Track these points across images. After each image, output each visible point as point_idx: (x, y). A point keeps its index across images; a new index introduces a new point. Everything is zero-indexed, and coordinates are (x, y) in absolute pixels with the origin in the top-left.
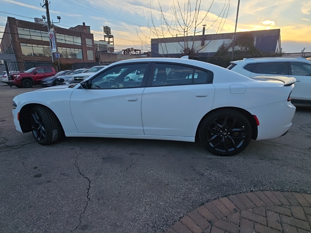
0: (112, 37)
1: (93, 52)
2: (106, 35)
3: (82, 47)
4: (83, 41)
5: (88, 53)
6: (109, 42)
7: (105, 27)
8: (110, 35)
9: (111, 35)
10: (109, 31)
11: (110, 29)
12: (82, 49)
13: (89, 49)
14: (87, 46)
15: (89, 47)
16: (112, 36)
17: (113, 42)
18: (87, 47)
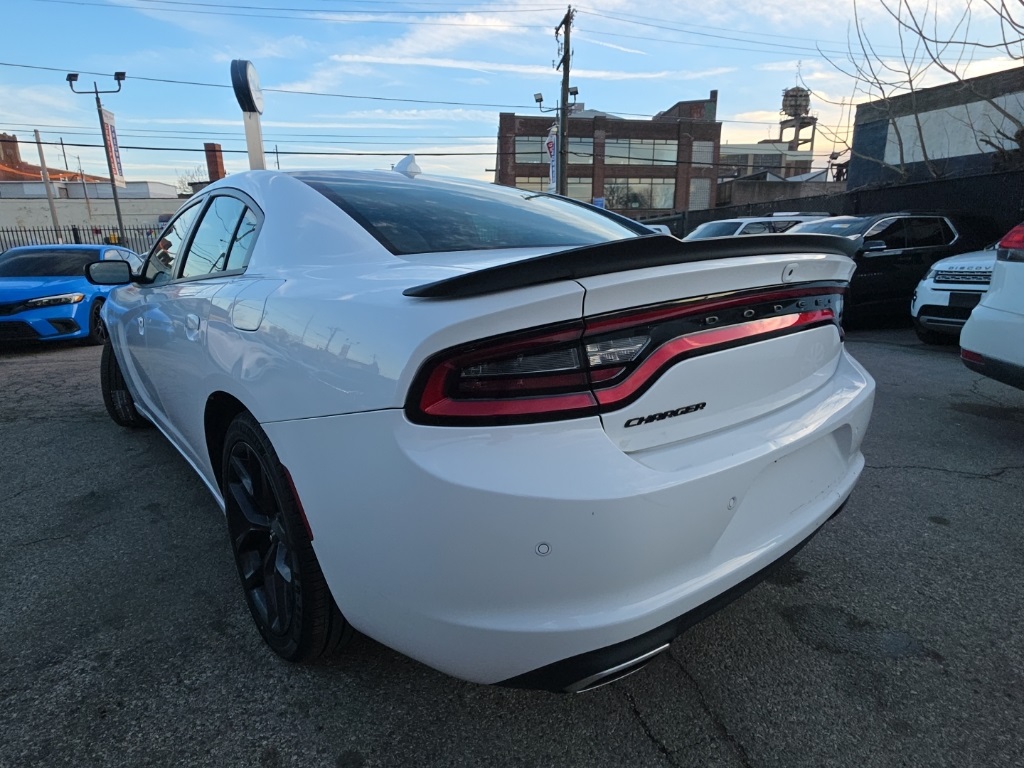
0: (812, 121)
1: (712, 185)
2: (790, 118)
3: (677, 172)
4: (684, 151)
5: (692, 189)
6: (793, 145)
7: (791, 93)
8: (804, 118)
9: (809, 115)
10: (804, 103)
11: (807, 96)
12: (676, 178)
13: (699, 173)
14: (693, 165)
15: (700, 169)
16: (812, 118)
17: (812, 140)
18: (696, 168)
